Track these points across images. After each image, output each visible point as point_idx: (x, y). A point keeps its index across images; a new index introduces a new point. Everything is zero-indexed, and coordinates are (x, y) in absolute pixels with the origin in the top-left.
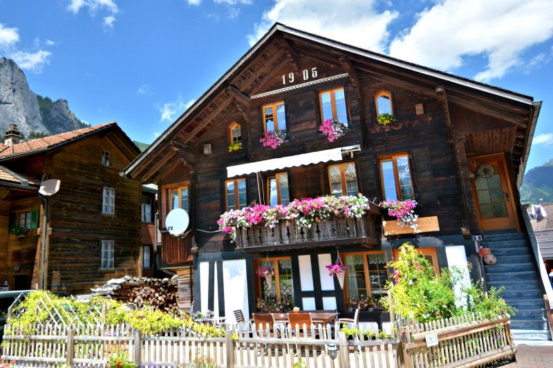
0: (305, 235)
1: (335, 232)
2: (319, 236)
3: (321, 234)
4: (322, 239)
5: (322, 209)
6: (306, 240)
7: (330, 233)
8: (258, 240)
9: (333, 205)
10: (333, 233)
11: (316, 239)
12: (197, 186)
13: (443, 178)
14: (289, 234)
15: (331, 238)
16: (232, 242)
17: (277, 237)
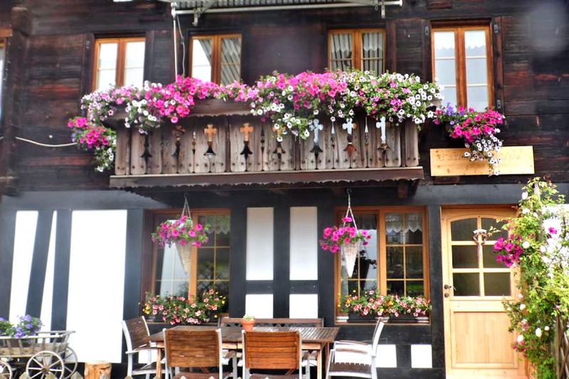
0: (285, 158)
1: (355, 155)
2: (318, 161)
3: (323, 156)
4: (323, 167)
5: (339, 97)
6: (286, 168)
7: (343, 155)
8: (172, 161)
9: (365, 89)
10: (350, 154)
11: (309, 166)
12: (28, 43)
13: (550, 76)
14: (246, 152)
15: (344, 166)
16: (100, 169)
17: (219, 158)
